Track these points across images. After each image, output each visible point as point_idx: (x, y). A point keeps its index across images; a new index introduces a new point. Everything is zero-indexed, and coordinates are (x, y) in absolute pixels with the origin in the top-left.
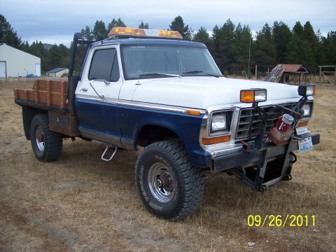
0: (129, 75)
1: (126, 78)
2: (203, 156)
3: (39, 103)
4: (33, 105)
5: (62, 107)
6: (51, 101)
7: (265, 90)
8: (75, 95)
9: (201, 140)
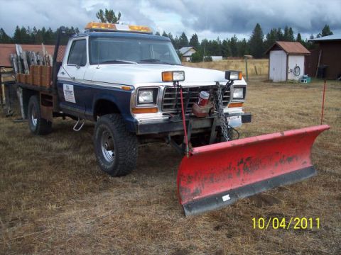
0: (93, 61)
1: (91, 64)
2: (133, 122)
3: (33, 85)
4: (29, 86)
5: (48, 87)
6: (41, 83)
7: (183, 72)
8: (57, 78)
9: (131, 110)
